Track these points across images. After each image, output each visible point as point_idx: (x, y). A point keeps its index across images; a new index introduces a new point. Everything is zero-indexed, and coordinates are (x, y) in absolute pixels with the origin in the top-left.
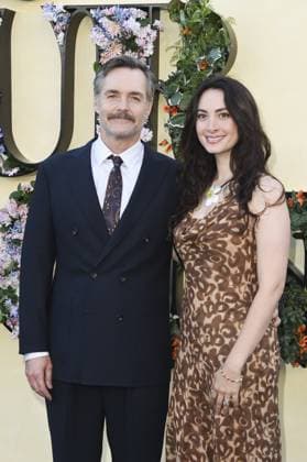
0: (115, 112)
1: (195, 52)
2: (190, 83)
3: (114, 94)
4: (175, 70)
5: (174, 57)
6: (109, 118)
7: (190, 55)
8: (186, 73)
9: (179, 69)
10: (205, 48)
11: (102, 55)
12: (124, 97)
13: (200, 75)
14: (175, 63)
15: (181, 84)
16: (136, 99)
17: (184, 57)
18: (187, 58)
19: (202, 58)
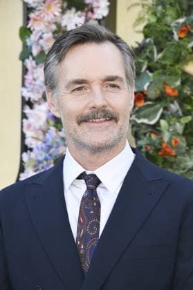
0: (87, 111)
1: (171, 12)
2: (164, 58)
3: (80, 85)
4: (140, 38)
5: (140, 19)
6: (79, 123)
7: (164, 15)
8: (157, 43)
9: (146, 37)
10: (185, 7)
11: (32, 15)
12: (96, 88)
13: (179, 46)
14: (141, 27)
15: (149, 59)
16: (114, 86)
17: (153, 20)
18: (159, 20)
19: (181, 20)
